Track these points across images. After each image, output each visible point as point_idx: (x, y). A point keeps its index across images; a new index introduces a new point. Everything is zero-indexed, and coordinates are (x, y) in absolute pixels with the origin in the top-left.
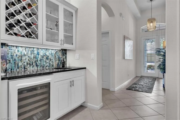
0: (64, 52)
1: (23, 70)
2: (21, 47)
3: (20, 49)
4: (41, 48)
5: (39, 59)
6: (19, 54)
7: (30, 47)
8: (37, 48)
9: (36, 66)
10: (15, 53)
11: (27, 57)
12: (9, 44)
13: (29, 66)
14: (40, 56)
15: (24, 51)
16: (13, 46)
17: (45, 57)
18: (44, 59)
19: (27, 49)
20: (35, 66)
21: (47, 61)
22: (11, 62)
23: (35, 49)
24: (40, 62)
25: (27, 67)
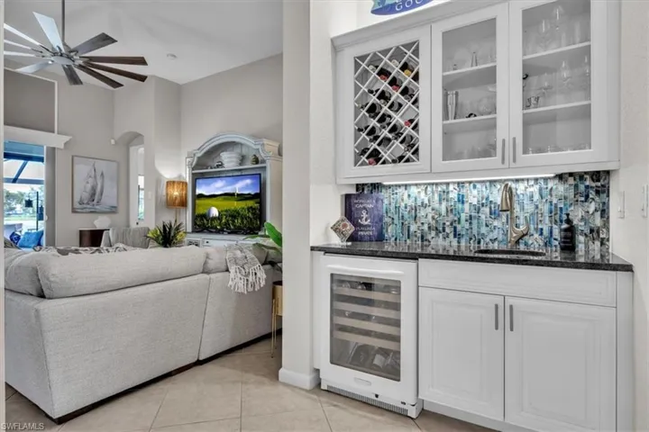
0: (587, 187)
1: (420, 242)
2: (416, 185)
3: (414, 190)
4: (470, 182)
5: (463, 216)
6: (410, 202)
7: (437, 184)
8: (458, 183)
9: (455, 236)
10: (403, 200)
11: (429, 209)
12: (385, 183)
13: (433, 233)
14: (467, 206)
15: (423, 194)
16: (400, 186)
17: (487, 210)
18: (483, 217)
19: (429, 189)
20: (452, 235)
21: (496, 223)
22: (396, 221)
23: (451, 187)
24: (467, 226)
25: (429, 237)
